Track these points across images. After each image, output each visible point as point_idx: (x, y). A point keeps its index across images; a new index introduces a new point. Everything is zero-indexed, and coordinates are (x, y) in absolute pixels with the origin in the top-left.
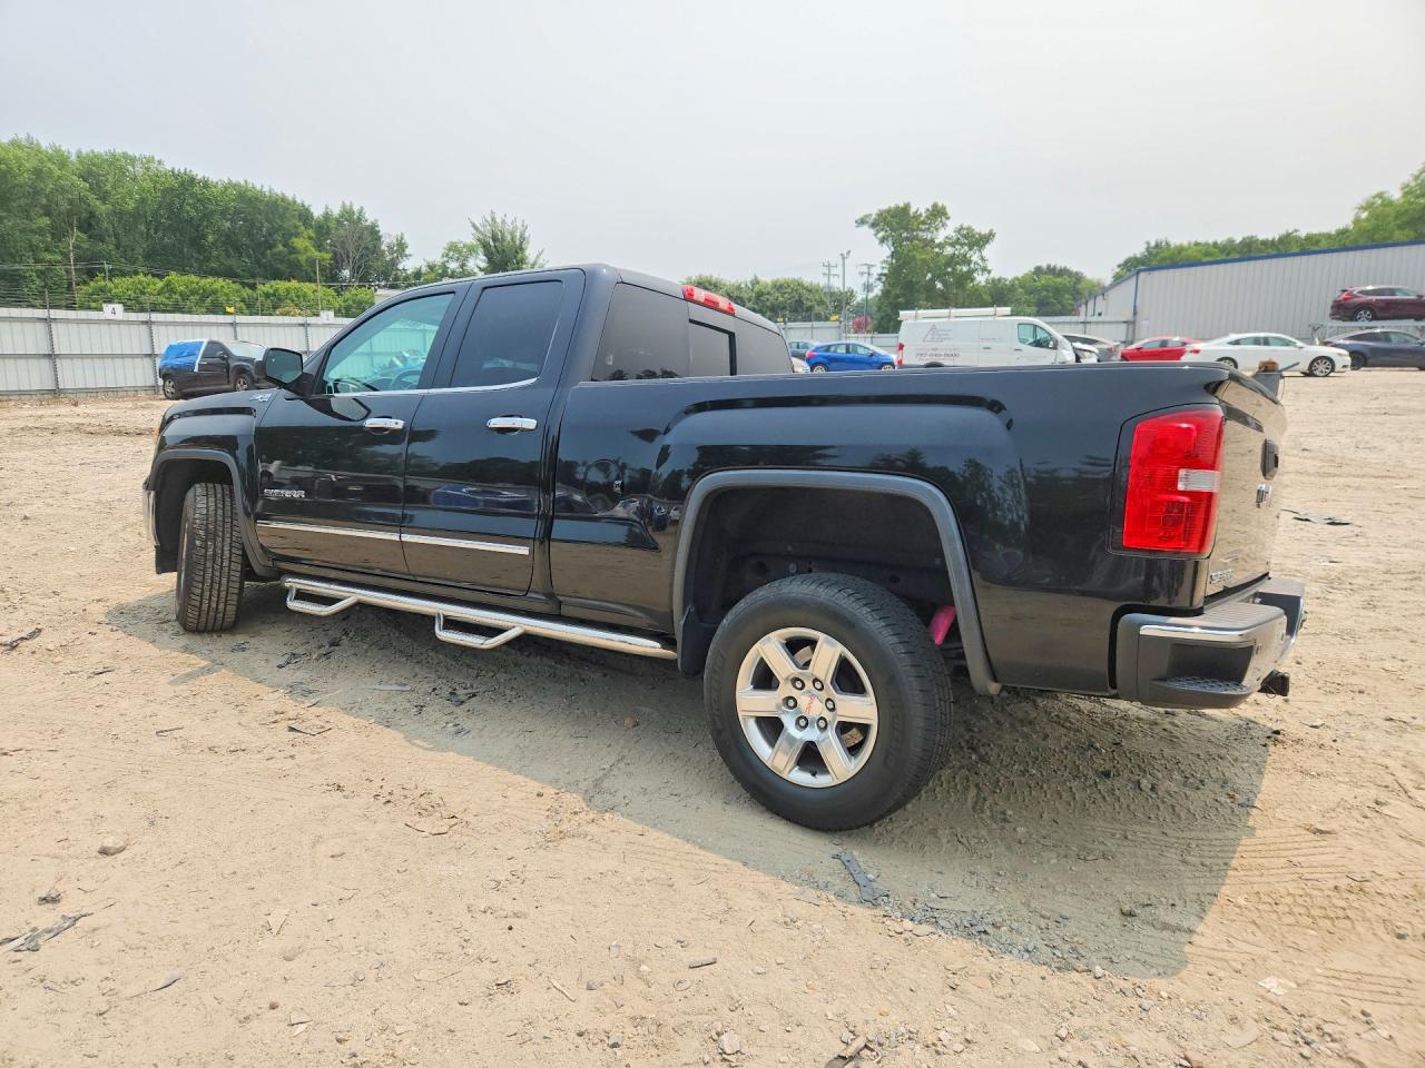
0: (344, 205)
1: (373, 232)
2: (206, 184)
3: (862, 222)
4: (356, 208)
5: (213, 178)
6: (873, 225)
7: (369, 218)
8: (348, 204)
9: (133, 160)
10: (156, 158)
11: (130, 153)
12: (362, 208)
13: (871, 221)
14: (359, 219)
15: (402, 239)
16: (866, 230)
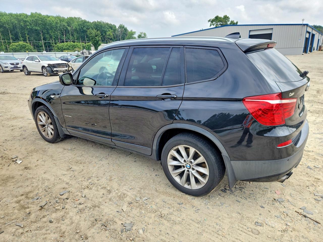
1: (126, 30)
3: (209, 21)
6: (211, 21)
8: (121, 24)
10: (81, 18)
11: (76, 17)
12: (124, 25)
13: (211, 20)
14: (123, 27)
15: (132, 30)
16: (210, 22)
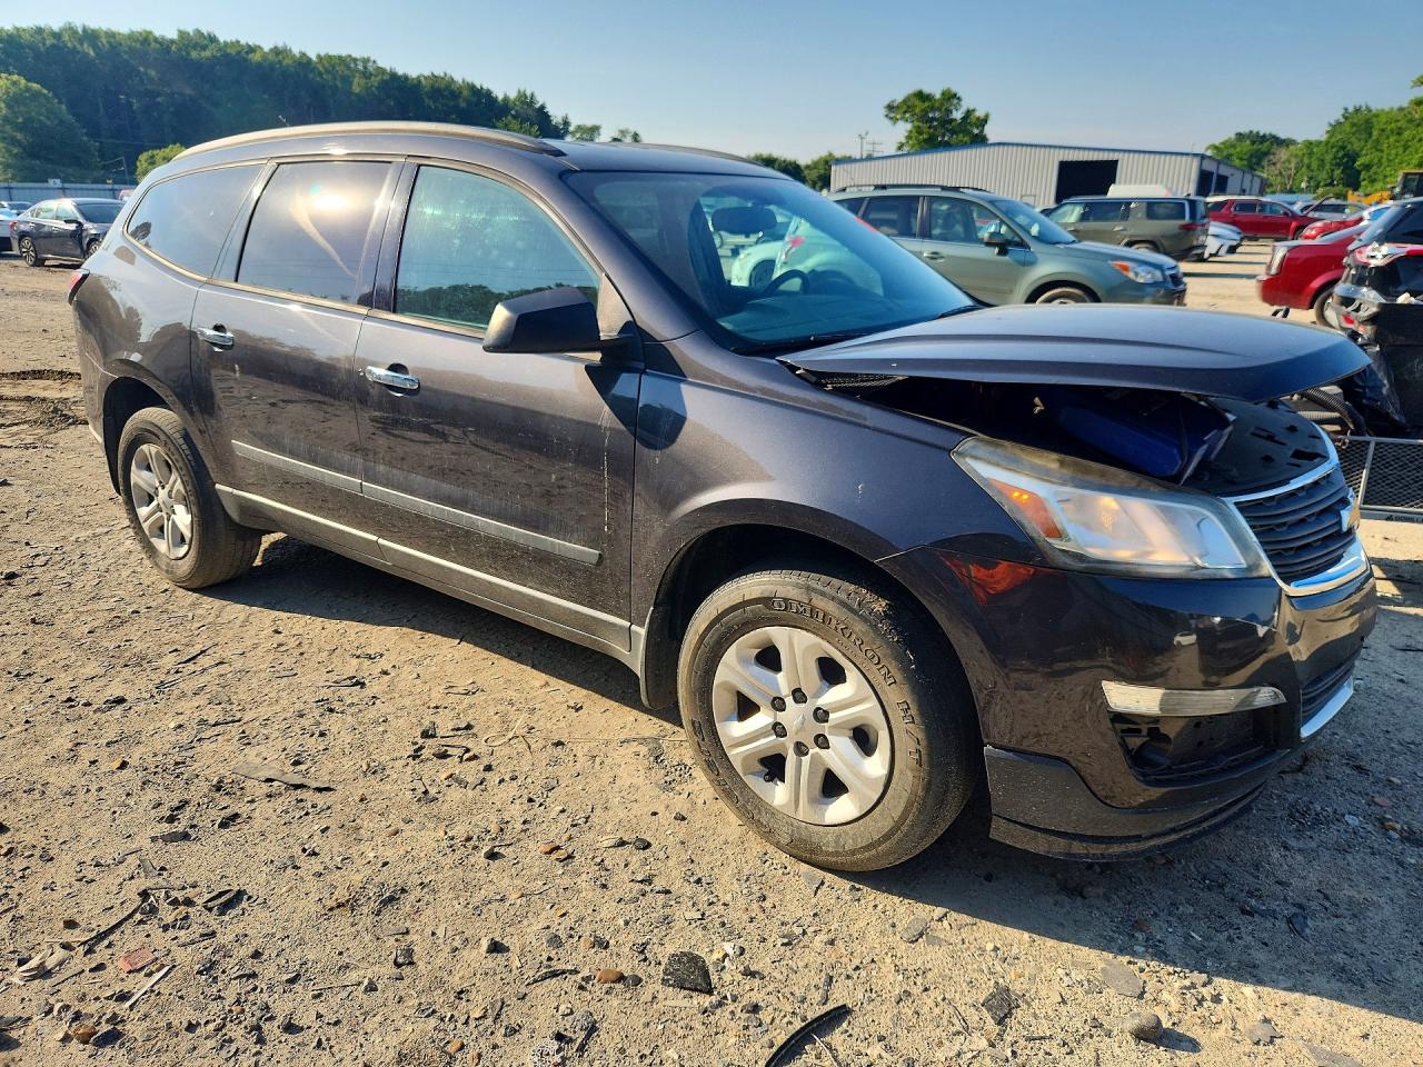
0: (519, 92)
2: (406, 77)
4: (528, 93)
5: (413, 73)
7: (540, 100)
8: (522, 90)
9: (355, 60)
10: (372, 59)
11: (354, 56)
12: (532, 95)
